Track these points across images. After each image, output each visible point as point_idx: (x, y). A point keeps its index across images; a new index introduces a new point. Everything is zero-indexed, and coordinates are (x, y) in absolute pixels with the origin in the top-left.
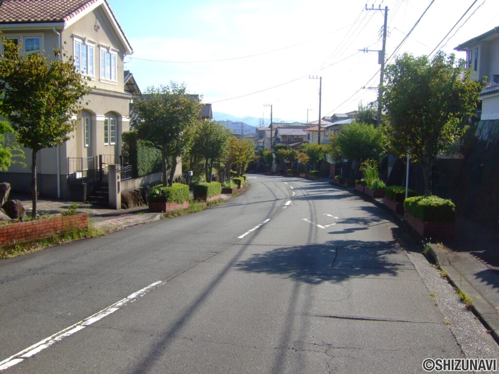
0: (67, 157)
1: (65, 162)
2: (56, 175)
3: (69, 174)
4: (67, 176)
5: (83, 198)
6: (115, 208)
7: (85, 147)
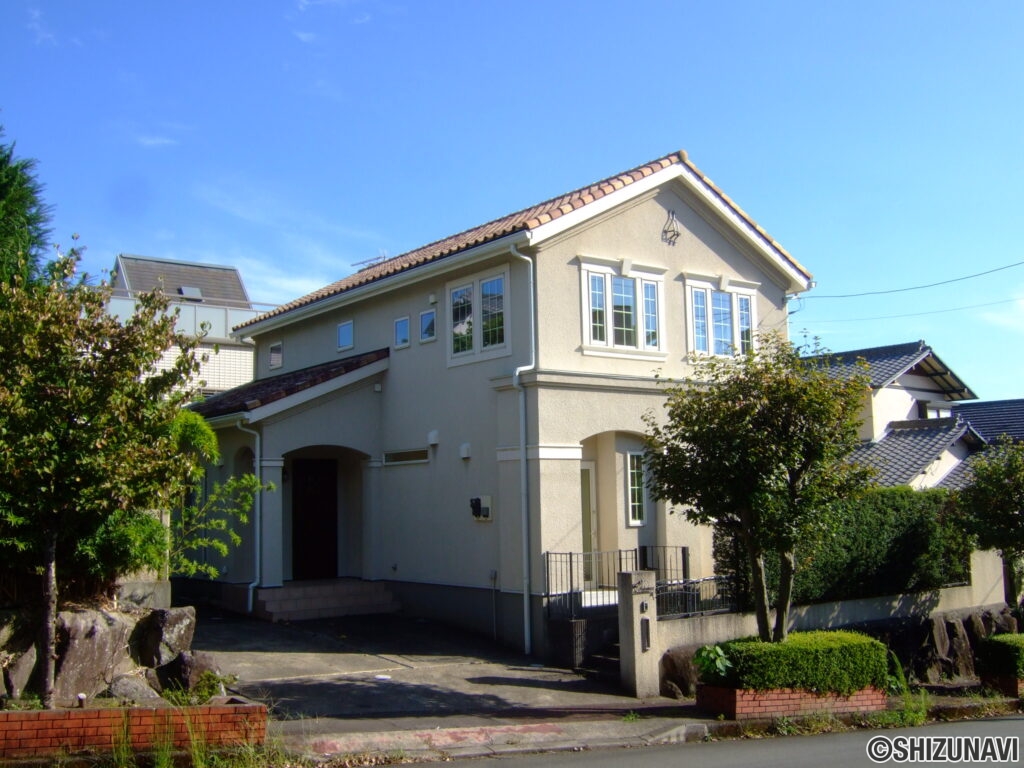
0: (544, 551)
1: (539, 564)
2: (523, 595)
3: (547, 595)
4: (545, 600)
5: (573, 659)
6: (629, 690)
7: (628, 526)
